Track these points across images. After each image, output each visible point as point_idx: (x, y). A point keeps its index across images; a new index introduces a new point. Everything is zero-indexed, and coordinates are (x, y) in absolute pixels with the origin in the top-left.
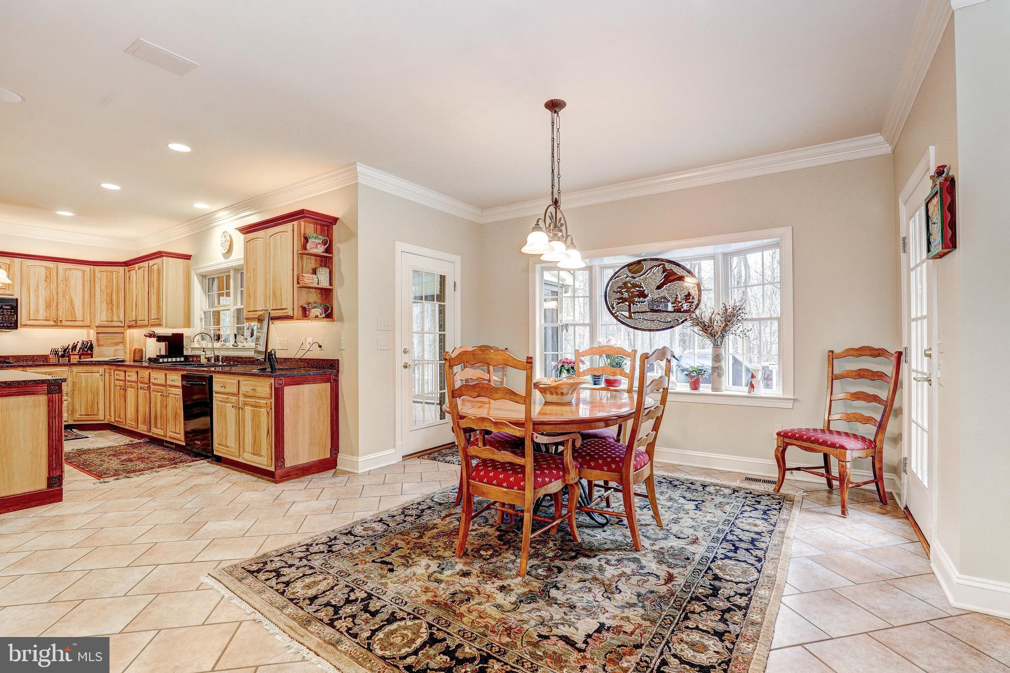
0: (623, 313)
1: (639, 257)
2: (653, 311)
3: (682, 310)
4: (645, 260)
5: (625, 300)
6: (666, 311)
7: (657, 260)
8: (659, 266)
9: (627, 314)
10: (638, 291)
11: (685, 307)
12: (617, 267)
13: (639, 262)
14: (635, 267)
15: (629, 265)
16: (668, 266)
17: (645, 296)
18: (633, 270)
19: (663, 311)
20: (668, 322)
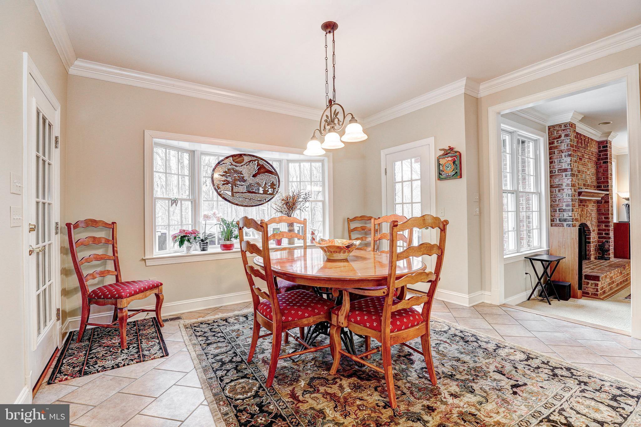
0: (226, 192)
1: (240, 151)
2: (249, 192)
3: (268, 193)
4: (245, 155)
5: (228, 183)
6: (258, 193)
7: (253, 156)
8: (255, 161)
9: (230, 193)
10: (239, 177)
11: (270, 191)
12: (222, 156)
13: (241, 155)
14: (238, 158)
15: (232, 156)
16: (261, 162)
17: (245, 181)
18: (236, 160)
19: (256, 193)
20: (259, 201)
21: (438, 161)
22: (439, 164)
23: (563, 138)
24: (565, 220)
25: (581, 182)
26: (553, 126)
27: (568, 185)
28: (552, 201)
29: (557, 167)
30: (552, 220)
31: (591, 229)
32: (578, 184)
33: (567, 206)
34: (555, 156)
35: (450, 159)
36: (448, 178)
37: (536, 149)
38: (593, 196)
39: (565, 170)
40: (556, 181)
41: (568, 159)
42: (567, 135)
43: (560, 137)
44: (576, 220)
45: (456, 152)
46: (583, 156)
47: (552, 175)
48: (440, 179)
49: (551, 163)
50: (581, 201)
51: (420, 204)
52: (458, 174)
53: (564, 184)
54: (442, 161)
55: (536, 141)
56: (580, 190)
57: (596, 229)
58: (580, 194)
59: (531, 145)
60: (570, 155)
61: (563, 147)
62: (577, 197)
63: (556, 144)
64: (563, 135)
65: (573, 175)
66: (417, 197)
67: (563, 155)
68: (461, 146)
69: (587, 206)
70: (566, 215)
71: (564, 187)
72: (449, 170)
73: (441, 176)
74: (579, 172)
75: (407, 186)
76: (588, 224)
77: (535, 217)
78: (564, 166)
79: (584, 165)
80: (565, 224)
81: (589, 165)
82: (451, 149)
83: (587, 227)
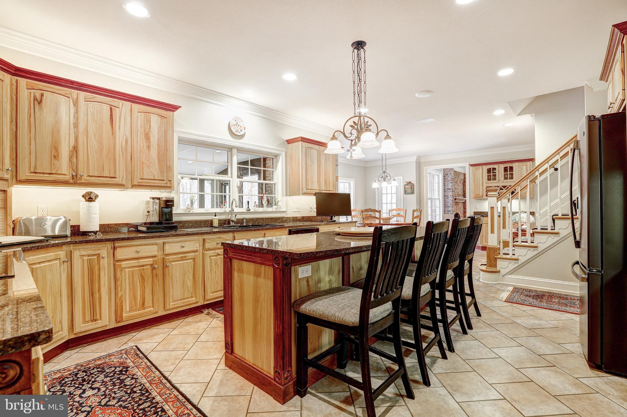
21: (405, 187)
22: (405, 188)
23: (449, 175)
24: (449, 211)
25: (456, 194)
26: (445, 169)
27: (451, 196)
28: (444, 202)
29: (447, 188)
30: (444, 211)
31: (460, 216)
32: (455, 194)
33: (450, 205)
34: (446, 182)
35: (410, 186)
36: (408, 194)
37: (438, 179)
38: (461, 200)
39: (450, 189)
40: (446, 194)
41: (451, 184)
42: (450, 174)
43: (448, 174)
44: (454, 211)
45: (412, 184)
46: (457, 181)
47: (445, 191)
48: (405, 194)
49: (444, 185)
50: (456, 202)
51: (396, 204)
52: (413, 193)
53: (449, 195)
54: (406, 187)
55: (438, 175)
56: (456, 198)
57: (463, 216)
58: (455, 199)
59: (436, 177)
60: (451, 183)
61: (449, 179)
62: (454, 201)
63: (446, 177)
64: (449, 174)
65: (453, 191)
66: (394, 200)
67: (449, 182)
68: (414, 181)
69: (459, 205)
70: (450, 209)
71: (449, 197)
72: (409, 191)
73: (405, 192)
74: (455, 189)
75: (389, 196)
76: (459, 213)
77: (438, 209)
78: (450, 187)
79: (458, 185)
80: (449, 213)
81: (460, 185)
82: (410, 182)
83: (459, 215)
